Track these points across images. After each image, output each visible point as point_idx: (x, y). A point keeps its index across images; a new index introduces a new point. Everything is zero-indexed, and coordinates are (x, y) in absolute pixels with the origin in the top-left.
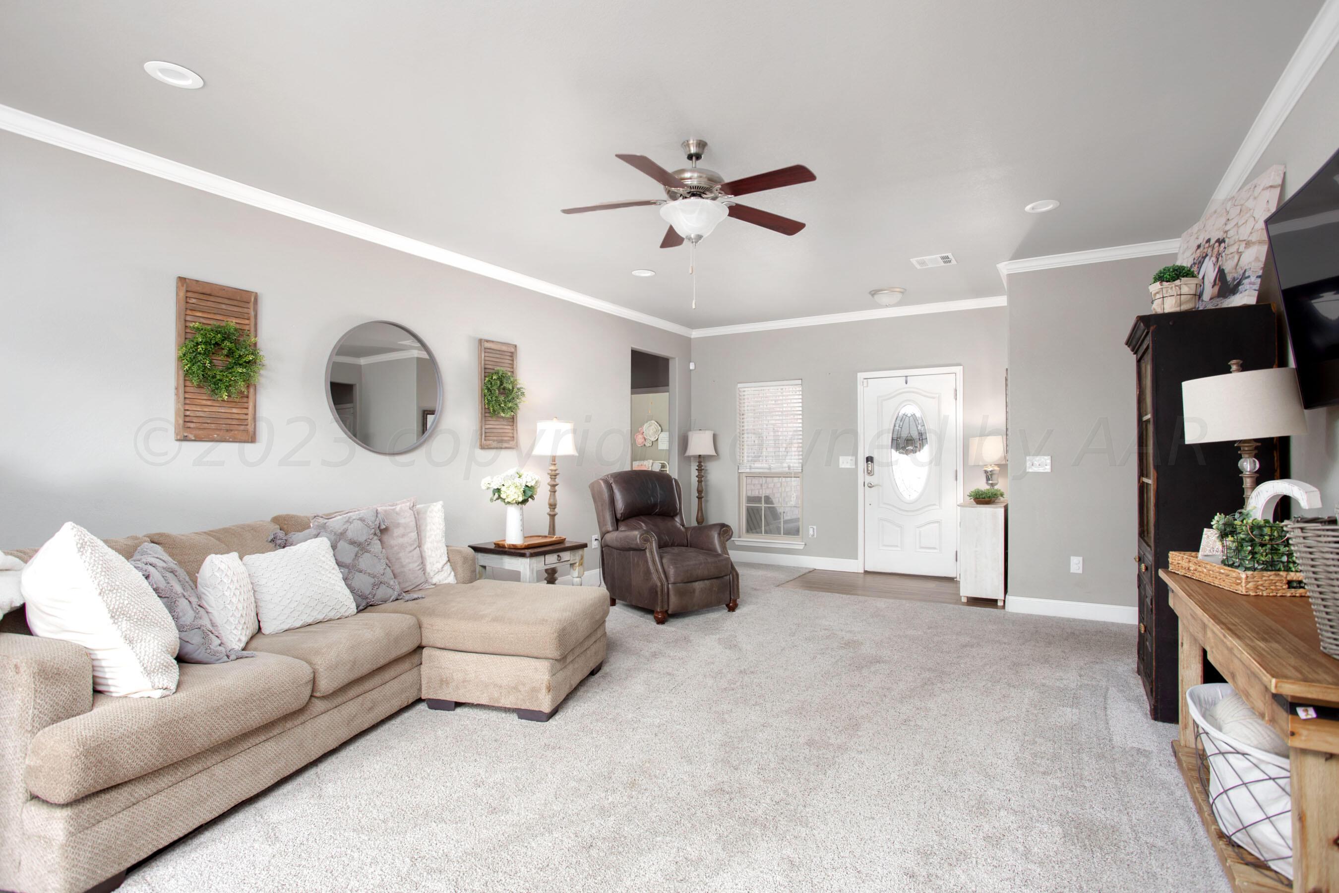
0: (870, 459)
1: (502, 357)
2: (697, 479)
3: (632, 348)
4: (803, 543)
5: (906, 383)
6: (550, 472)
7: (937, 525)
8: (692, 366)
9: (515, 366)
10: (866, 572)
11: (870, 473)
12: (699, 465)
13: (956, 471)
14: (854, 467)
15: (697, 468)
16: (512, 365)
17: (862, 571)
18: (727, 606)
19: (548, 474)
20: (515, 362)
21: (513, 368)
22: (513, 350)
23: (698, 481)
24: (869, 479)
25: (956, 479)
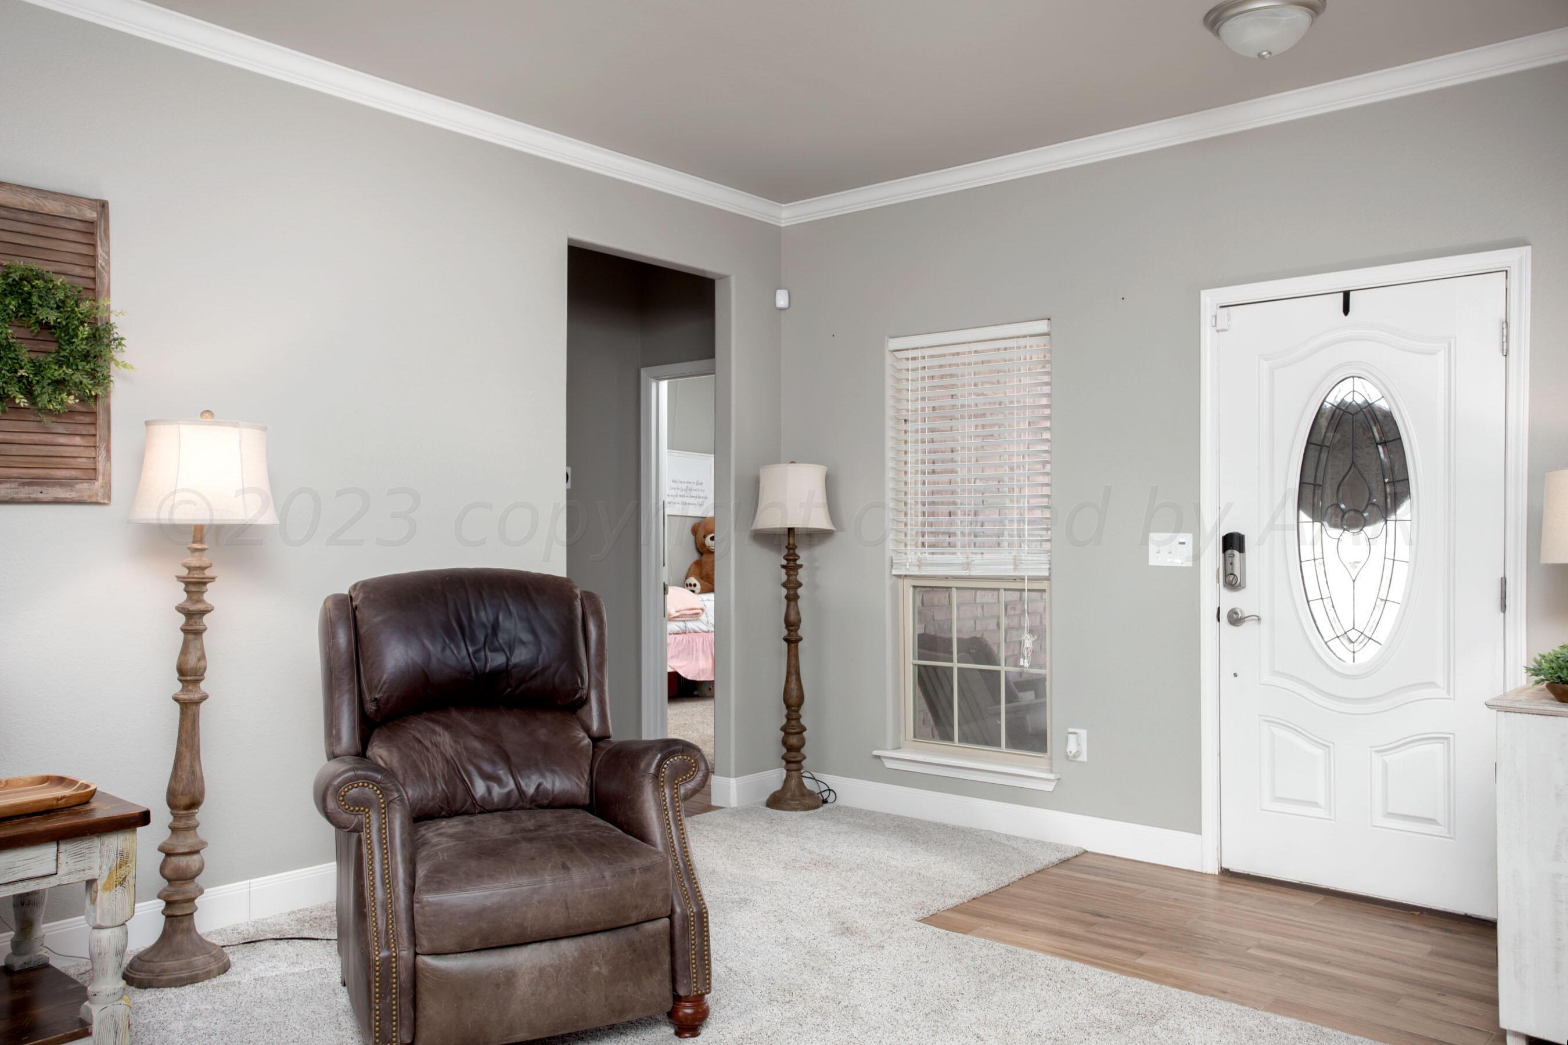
0: (1232, 543)
1: (50, 233)
2: (784, 592)
3: (569, 240)
4: (1052, 776)
5: (1346, 310)
6: (185, 572)
7: (1438, 747)
8: (782, 299)
9: (100, 261)
10: (1226, 874)
11: (1232, 581)
12: (788, 555)
13: (1504, 581)
14: (1190, 564)
15: (784, 562)
16: (91, 260)
17: (1213, 869)
18: (672, 1015)
19: (179, 578)
20: (100, 251)
21: (94, 268)
22: (91, 215)
23: (787, 597)
24: (1230, 600)
25: (1504, 607)
